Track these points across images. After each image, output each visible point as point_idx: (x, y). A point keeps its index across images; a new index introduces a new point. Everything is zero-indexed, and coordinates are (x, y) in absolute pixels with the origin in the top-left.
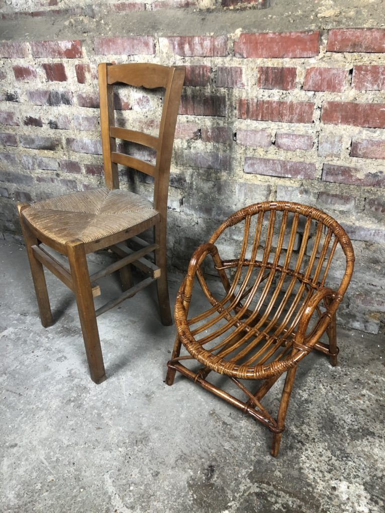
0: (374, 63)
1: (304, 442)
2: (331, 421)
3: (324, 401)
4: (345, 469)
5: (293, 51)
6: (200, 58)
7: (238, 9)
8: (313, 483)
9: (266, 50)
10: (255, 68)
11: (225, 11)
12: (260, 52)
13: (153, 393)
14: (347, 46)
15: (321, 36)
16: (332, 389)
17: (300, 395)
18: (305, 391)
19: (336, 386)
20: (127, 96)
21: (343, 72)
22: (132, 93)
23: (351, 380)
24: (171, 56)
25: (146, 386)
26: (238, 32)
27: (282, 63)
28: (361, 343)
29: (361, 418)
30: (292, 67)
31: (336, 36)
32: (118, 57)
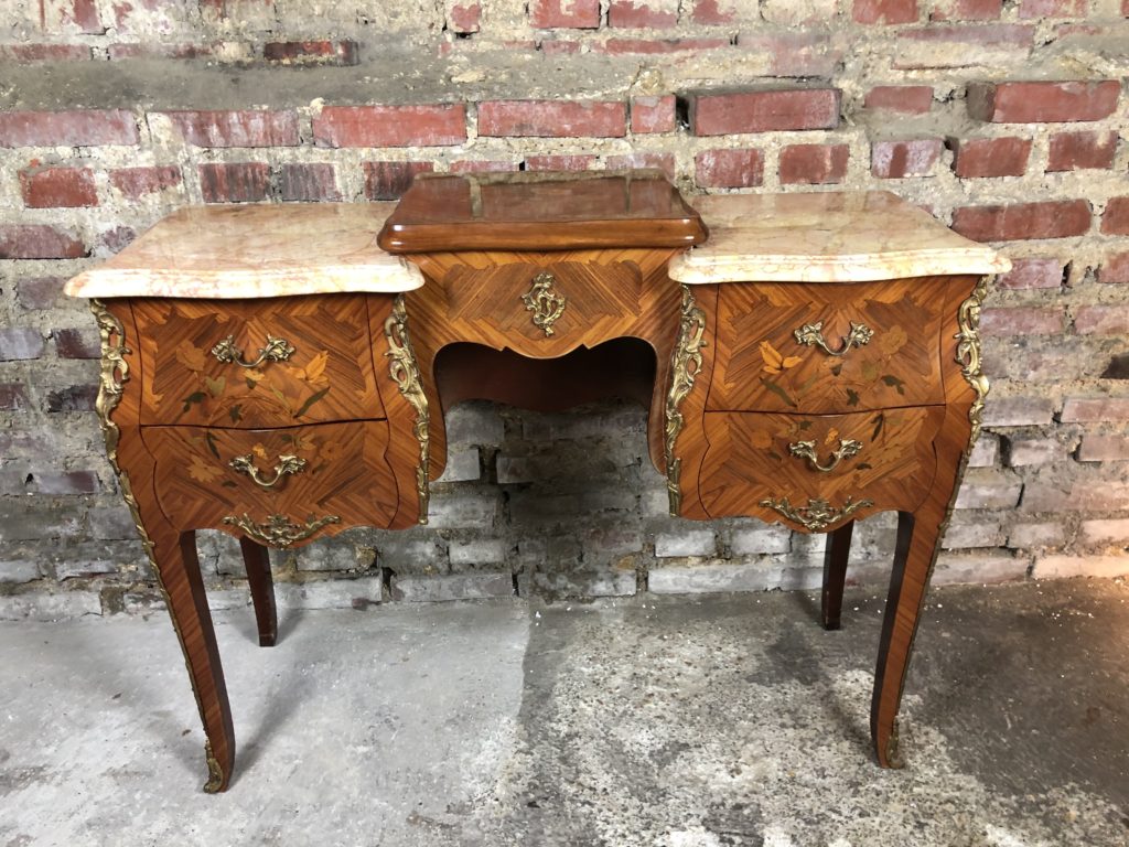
0: (554, 153)
1: (592, 801)
2: (619, 752)
3: (597, 726)
4: (667, 814)
5: (424, 135)
6: (245, 150)
7: (300, 65)
9: (376, 134)
10: (357, 167)
11: (274, 67)
12: (363, 137)
13: (277, 829)
14: (510, 127)
15: (466, 111)
16: (601, 703)
17: (556, 731)
18: (560, 721)
19: (605, 697)
20: (78, 229)
21: (511, 167)
22: (89, 222)
23: (624, 678)
24: (180, 148)
25: (255, 824)
26: (317, 104)
27: (407, 155)
28: (616, 616)
29: (662, 730)
30: (424, 160)
31: (490, 111)
32: (48, 150)
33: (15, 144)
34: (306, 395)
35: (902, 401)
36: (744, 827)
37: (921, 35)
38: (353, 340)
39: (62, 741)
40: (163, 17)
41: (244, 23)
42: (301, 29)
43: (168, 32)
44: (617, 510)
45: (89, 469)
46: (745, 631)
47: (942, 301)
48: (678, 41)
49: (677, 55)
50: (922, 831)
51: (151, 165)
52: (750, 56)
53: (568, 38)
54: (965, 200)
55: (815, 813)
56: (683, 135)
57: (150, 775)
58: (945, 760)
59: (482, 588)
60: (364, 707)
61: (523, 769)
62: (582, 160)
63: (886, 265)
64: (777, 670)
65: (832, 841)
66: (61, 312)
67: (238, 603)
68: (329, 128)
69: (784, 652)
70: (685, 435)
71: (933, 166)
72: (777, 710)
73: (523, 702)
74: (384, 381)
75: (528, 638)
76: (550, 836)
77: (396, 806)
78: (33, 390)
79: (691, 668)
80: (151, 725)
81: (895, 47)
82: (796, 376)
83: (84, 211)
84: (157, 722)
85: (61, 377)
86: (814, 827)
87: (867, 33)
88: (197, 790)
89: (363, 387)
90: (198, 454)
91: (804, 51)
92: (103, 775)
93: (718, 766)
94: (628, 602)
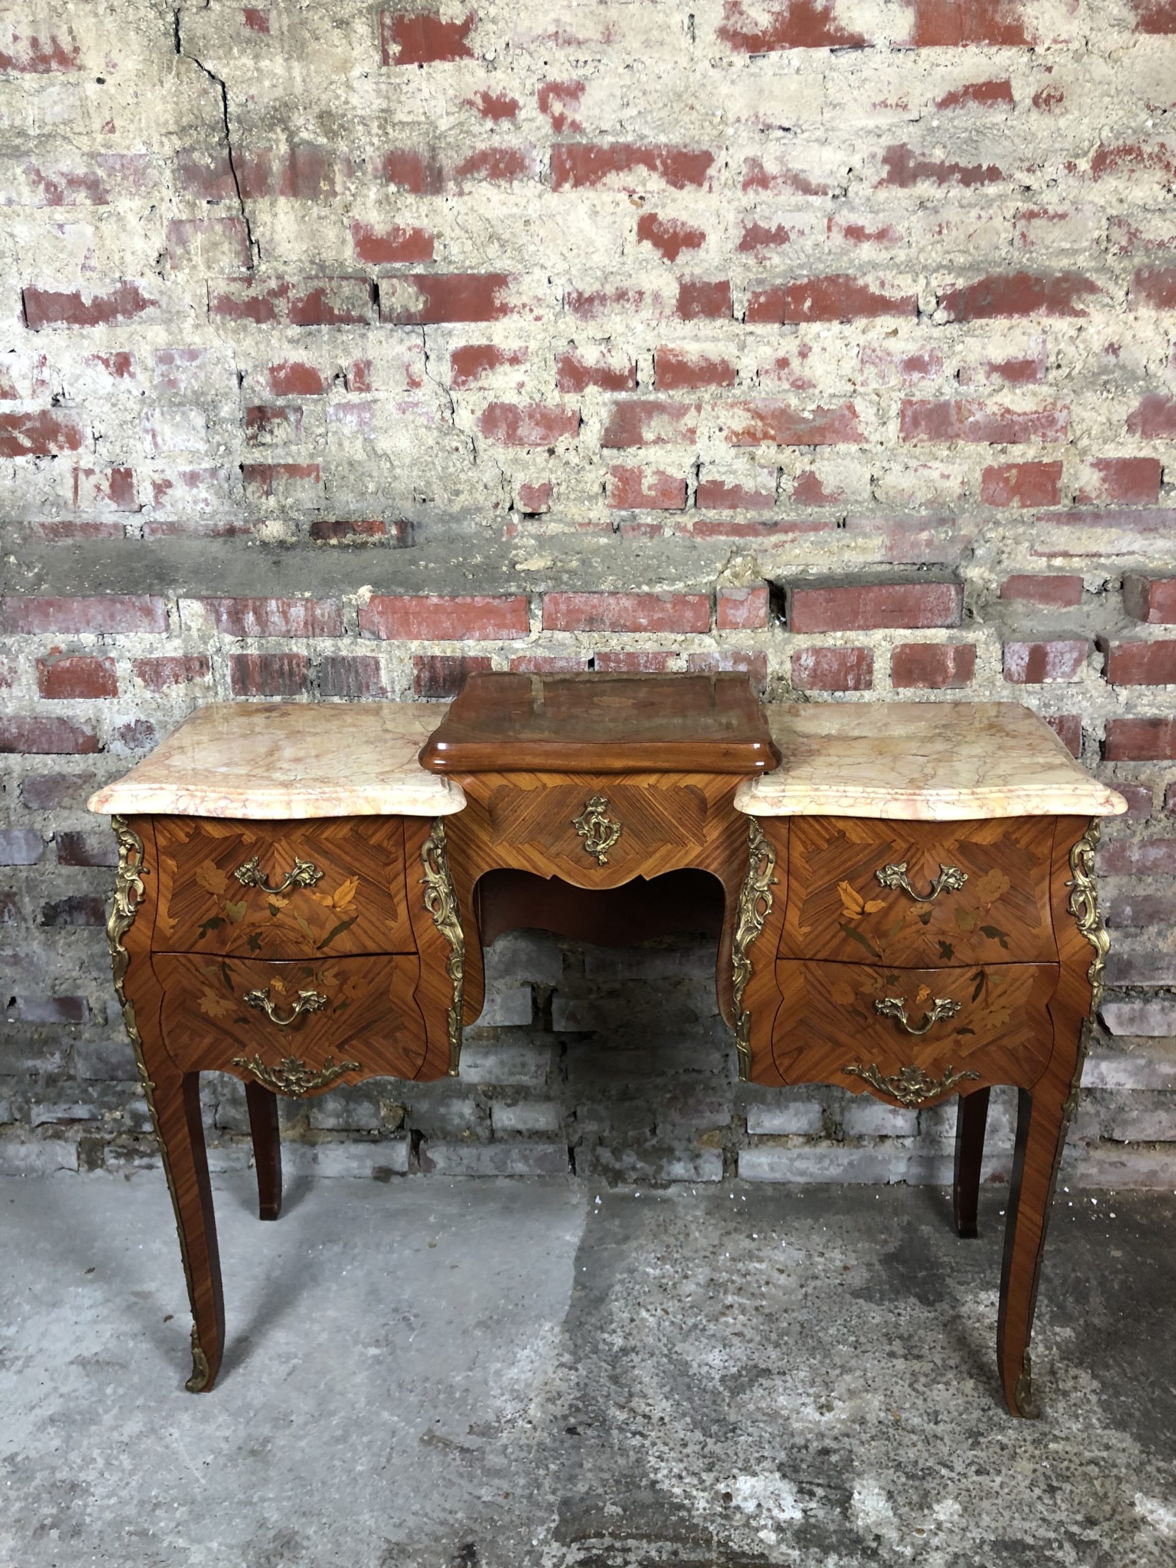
0: (628, 649)
1: (645, 1432)
2: (684, 1373)
3: (660, 1340)
4: (736, 1454)
5: (483, 628)
6: (282, 640)
7: (348, 546)
8: (686, 1502)
9: (428, 626)
10: (407, 659)
11: (321, 548)
12: (415, 629)
13: (267, 1440)
14: (578, 621)
15: (530, 603)
16: (667, 1313)
17: (607, 1344)
18: (614, 1331)
19: (672, 1306)
20: (94, 722)
21: (578, 663)
22: (106, 715)
23: (698, 1284)
24: (211, 637)
25: (242, 1432)
26: (365, 591)
27: (462, 650)
28: (696, 1207)
29: (739, 1350)
30: (482, 654)
31: (556, 604)
32: (71, 637)
33: (37, 631)
34: (332, 923)
35: (1005, 955)
36: (829, 1477)
37: (1064, 519)
38: (386, 865)
39: (24, 1320)
40: (204, 494)
41: (290, 501)
42: (352, 507)
43: (208, 510)
44: (699, 1072)
45: (80, 993)
46: (856, 1234)
47: (1050, 843)
48: (776, 524)
49: (774, 539)
50: (1053, 1497)
51: (179, 654)
52: (860, 541)
53: (649, 520)
54: (1120, 710)
55: (920, 1466)
56: (778, 631)
57: (124, 1366)
58: (1095, 1412)
59: (531, 1162)
60: (379, 1301)
61: (564, 1387)
62: (660, 658)
63: (979, 803)
64: (891, 1285)
65: (938, 1502)
66: (66, 813)
67: (237, 1165)
68: (376, 618)
69: (904, 1262)
70: (754, 985)
71: (1079, 669)
72: (886, 1335)
73: (571, 1306)
74: (418, 910)
75: (584, 1228)
76: (590, 1470)
77: (409, 1422)
78: (27, 899)
79: (783, 1277)
80: (129, 1308)
81: (1034, 532)
82: (879, 923)
83: (103, 703)
84: (136, 1303)
85: (58, 886)
86: (917, 1483)
87: (999, 516)
88: (178, 1388)
89: (395, 917)
90: (211, 986)
91: (924, 536)
92: (72, 1363)
93: (805, 1399)
94: (712, 1189)
